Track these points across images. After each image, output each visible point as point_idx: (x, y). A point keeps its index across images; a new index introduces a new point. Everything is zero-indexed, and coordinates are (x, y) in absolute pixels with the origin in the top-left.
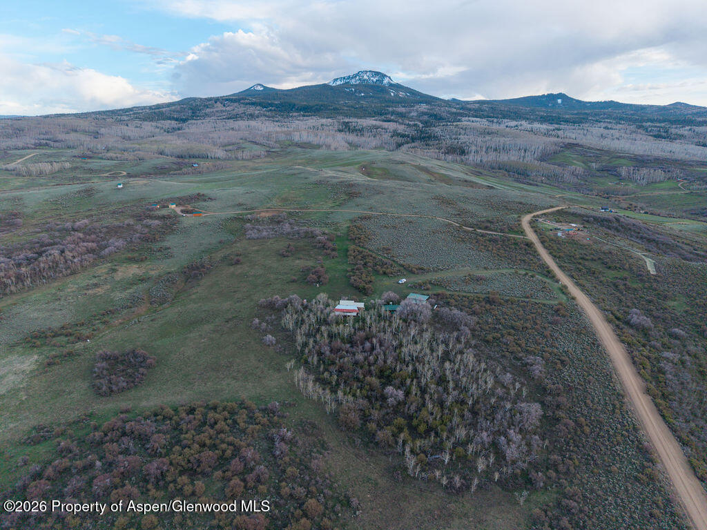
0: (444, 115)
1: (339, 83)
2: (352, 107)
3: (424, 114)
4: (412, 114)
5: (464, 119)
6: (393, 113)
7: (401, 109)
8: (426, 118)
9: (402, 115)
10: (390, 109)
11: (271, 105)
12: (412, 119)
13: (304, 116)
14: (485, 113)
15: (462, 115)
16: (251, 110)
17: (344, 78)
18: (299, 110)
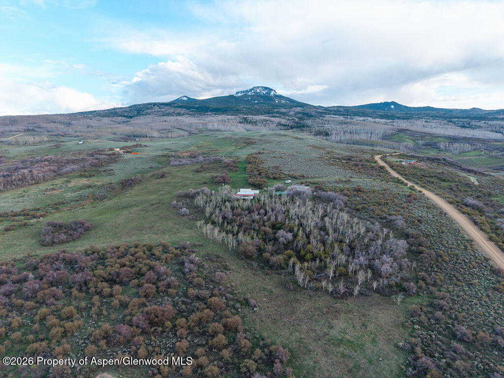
0: (313, 113)
1: (240, 95)
2: (249, 109)
3: (299, 113)
4: (291, 113)
5: (327, 116)
6: (277, 113)
7: (283, 110)
8: (300, 115)
9: (284, 114)
10: (276, 110)
11: (193, 108)
12: (291, 116)
13: (215, 114)
14: (342, 113)
15: (325, 113)
16: (179, 110)
17: (244, 92)
18: (211, 111)
